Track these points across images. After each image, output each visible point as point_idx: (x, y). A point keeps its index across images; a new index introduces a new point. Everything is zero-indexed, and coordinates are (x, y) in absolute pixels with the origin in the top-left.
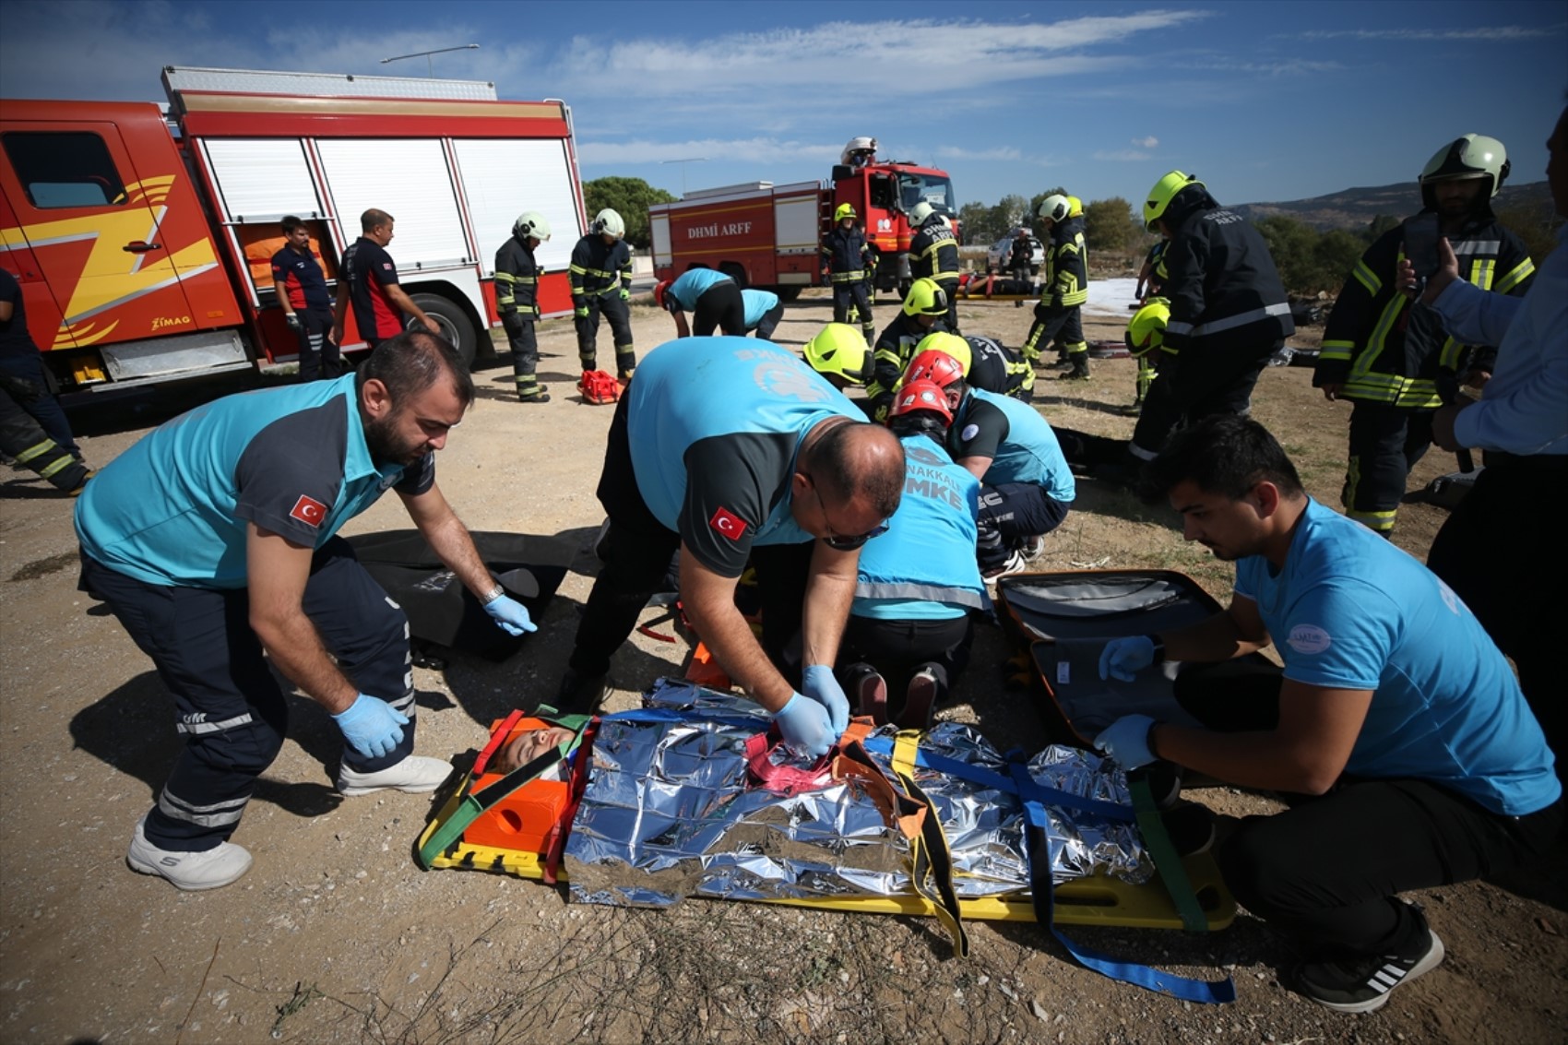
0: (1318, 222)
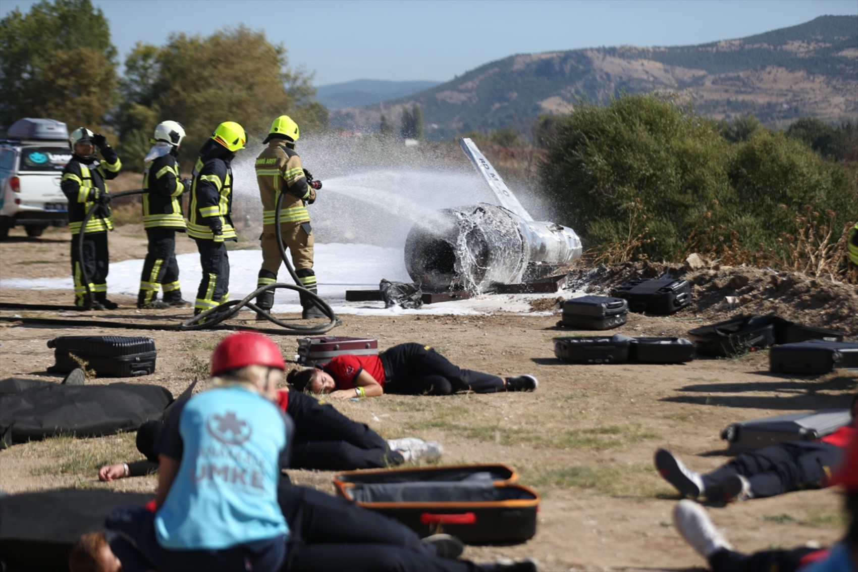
0: (762, 100)
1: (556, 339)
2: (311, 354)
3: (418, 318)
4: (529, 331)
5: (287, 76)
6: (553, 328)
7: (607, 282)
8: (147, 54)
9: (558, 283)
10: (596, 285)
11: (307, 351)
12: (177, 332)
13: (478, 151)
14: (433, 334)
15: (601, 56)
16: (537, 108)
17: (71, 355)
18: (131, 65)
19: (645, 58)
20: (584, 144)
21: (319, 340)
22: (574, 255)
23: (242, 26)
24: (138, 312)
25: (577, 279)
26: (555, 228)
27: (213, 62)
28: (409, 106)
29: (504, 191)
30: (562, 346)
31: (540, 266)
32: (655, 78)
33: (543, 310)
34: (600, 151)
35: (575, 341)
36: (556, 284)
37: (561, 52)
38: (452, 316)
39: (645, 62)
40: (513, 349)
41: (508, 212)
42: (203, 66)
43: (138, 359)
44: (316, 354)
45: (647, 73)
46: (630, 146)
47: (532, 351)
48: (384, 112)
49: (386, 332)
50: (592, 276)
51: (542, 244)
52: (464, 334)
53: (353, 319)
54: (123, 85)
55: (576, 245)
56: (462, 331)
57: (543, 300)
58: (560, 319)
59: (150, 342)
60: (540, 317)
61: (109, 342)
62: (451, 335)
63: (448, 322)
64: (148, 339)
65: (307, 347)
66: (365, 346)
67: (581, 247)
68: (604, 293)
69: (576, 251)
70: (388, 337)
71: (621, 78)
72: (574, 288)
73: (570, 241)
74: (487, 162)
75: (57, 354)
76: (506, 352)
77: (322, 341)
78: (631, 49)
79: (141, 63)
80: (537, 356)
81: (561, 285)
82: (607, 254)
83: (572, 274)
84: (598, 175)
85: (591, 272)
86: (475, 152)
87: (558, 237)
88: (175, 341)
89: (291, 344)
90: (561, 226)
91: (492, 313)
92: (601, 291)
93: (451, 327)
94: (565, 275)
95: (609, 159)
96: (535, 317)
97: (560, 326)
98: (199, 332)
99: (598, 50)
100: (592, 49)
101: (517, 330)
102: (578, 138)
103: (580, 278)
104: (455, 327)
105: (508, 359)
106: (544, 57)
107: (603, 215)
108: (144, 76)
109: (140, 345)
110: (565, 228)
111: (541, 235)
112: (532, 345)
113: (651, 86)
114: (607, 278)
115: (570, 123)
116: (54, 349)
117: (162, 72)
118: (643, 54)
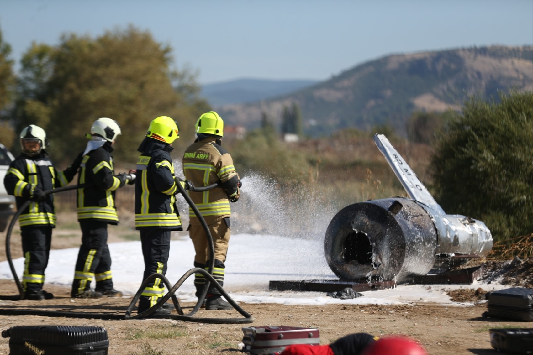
1: (492, 331)
2: (256, 343)
3: (345, 307)
4: (456, 322)
5: (175, 75)
6: (478, 319)
7: (523, 274)
8: (42, 52)
9: (473, 274)
10: (511, 276)
11: (252, 340)
12: (118, 321)
13: (392, 147)
14: (363, 323)
15: (472, 56)
16: (410, 106)
17: (27, 344)
18: (26, 63)
19: (515, 56)
20: (474, 141)
21: (264, 329)
22: (485, 247)
23: (131, 26)
24: (73, 302)
25: (491, 271)
26: (467, 221)
27: (105, 62)
28: (288, 103)
29: (417, 186)
30: (500, 338)
31: (453, 258)
32: (525, 76)
33: (463, 300)
34: (489, 147)
35: (511, 333)
36: (471, 276)
37: (433, 52)
38: (377, 305)
39: (516, 61)
40: (447, 339)
41: (422, 205)
42: (97, 65)
43: (91, 348)
44: (261, 343)
45: (517, 71)
46: (520, 142)
47: (466, 341)
48: (265, 109)
49: (318, 321)
50: (507, 268)
51: (455, 236)
52: (394, 324)
53: (282, 308)
54: (18, 82)
55: (487, 237)
56: (390, 321)
57: (461, 290)
58: (486, 310)
59: (103, 331)
60: (462, 308)
61: (64, 331)
62: (382, 324)
63: (374, 311)
64: (100, 328)
65: (252, 336)
66: (308, 335)
67: (492, 240)
68: (521, 285)
69: (487, 244)
70: (321, 326)
71: (491, 77)
72: (488, 279)
73: (481, 234)
74: (400, 158)
75: (11, 344)
76: (441, 342)
77: (266, 330)
78: (501, 48)
79: (35, 61)
80: (472, 347)
81: (476, 277)
82: (516, 247)
83: (486, 266)
84: (489, 170)
85: (505, 264)
86: (389, 148)
87: (470, 230)
88: (117, 330)
89: (230, 333)
90: (474, 220)
91: (415, 304)
92: (518, 283)
93: (379, 317)
94: (479, 267)
95: (500, 155)
96: (458, 308)
97: (485, 317)
98: (138, 320)
99: (470, 50)
100: (463, 49)
101: (444, 321)
102: (468, 134)
103: (494, 269)
104: (382, 317)
105: (445, 349)
106: (418, 57)
107: (495, 209)
108: (39, 74)
109: (94, 334)
110: (477, 221)
111: (453, 228)
112: (463, 336)
113: (521, 84)
114: (523, 270)
115: (462, 119)
116: (8, 339)
117: (56, 70)
118: (513, 53)
